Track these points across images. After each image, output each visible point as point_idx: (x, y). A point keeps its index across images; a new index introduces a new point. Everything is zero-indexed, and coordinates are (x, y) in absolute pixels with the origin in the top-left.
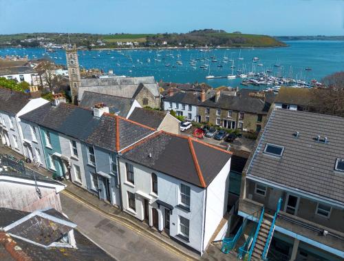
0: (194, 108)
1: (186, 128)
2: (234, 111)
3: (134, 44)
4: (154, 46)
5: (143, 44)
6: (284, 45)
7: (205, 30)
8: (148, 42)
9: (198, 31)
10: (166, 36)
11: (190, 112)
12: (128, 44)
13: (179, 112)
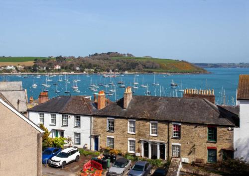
0: (85, 121)
1: (68, 160)
2: (161, 121)
3: (16, 68)
4: (44, 71)
5: (29, 68)
6: (205, 72)
7: (109, 53)
8: (35, 66)
9: (100, 55)
10: (60, 59)
11: (77, 130)
12: (9, 68)
13: (56, 131)
